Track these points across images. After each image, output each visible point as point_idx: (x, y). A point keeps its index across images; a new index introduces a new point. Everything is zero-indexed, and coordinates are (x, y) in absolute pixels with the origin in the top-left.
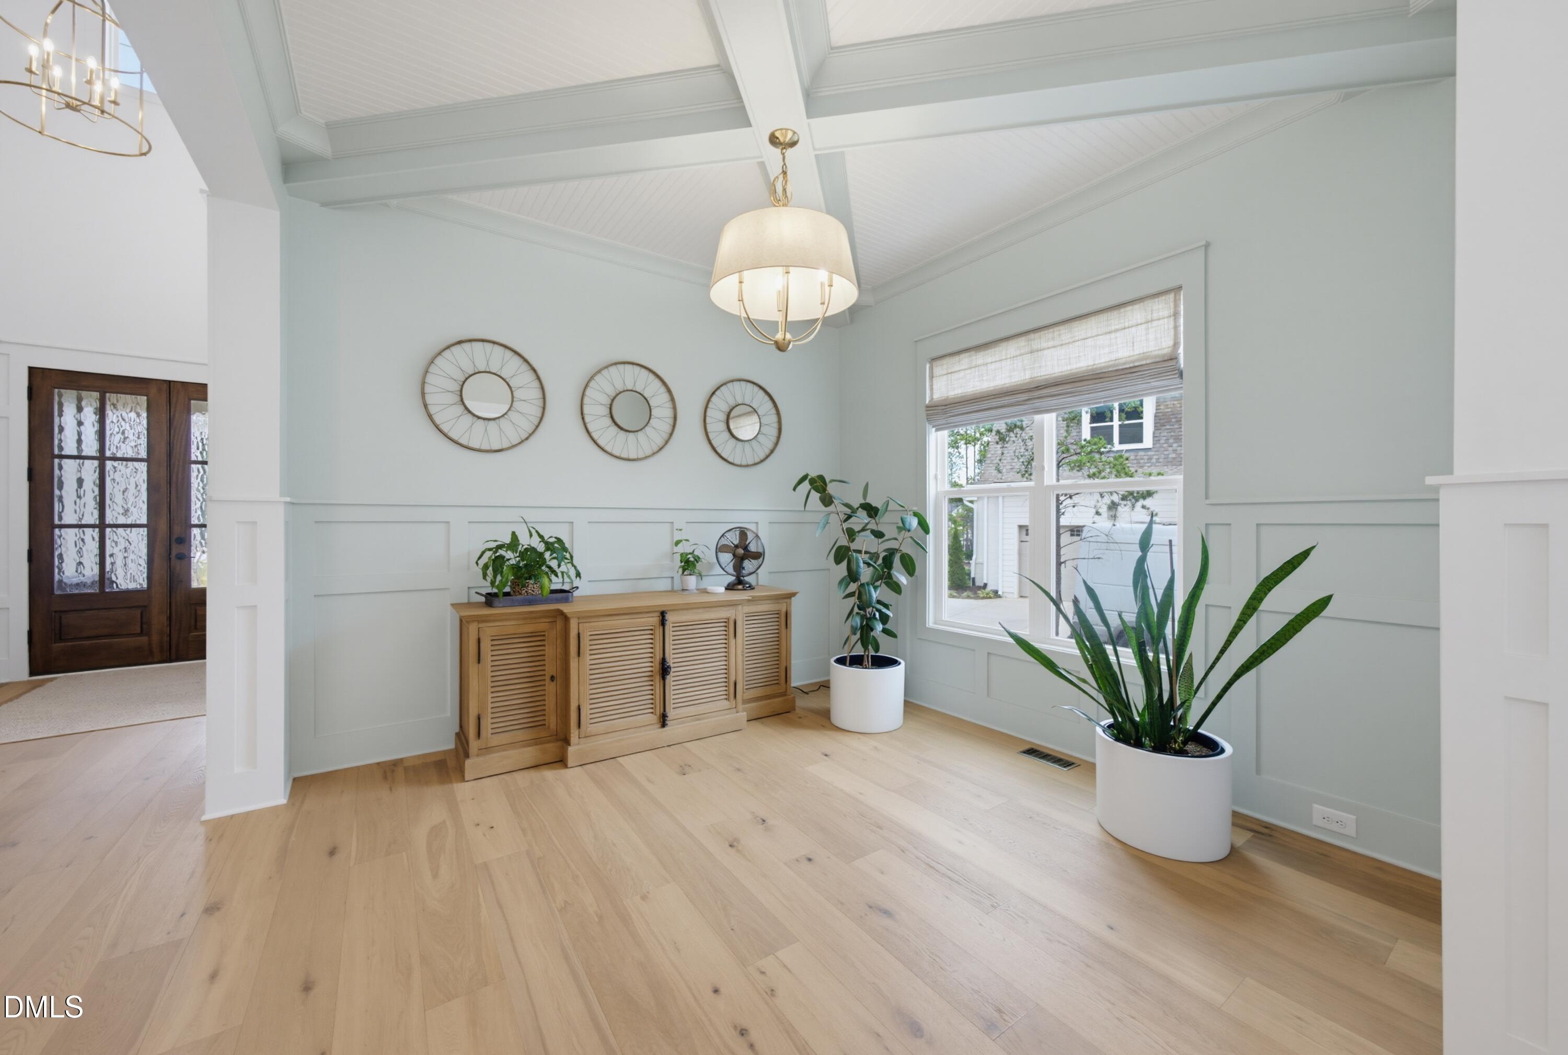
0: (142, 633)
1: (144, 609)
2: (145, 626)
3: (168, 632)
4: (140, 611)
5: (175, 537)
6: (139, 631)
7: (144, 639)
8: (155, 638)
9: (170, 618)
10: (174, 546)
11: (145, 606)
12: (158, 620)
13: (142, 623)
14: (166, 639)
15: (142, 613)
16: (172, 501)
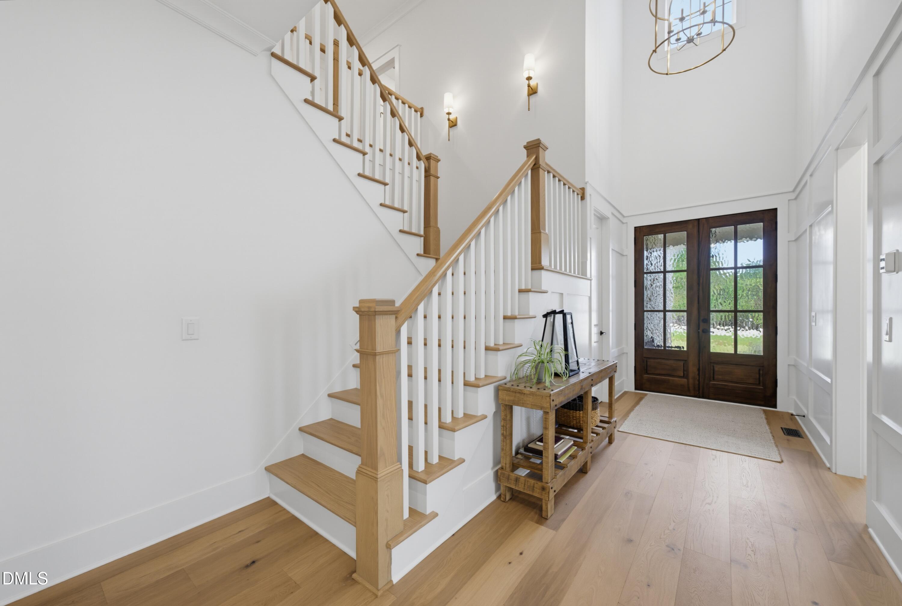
0: (683, 377)
1: (686, 362)
2: (685, 372)
3: (698, 378)
4: (683, 363)
5: (701, 318)
6: (682, 375)
7: (685, 380)
8: (691, 381)
9: (699, 370)
10: (702, 324)
11: (686, 361)
12: (693, 370)
13: (684, 370)
14: (697, 382)
15: (684, 364)
16: (700, 295)
